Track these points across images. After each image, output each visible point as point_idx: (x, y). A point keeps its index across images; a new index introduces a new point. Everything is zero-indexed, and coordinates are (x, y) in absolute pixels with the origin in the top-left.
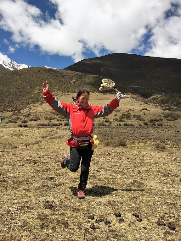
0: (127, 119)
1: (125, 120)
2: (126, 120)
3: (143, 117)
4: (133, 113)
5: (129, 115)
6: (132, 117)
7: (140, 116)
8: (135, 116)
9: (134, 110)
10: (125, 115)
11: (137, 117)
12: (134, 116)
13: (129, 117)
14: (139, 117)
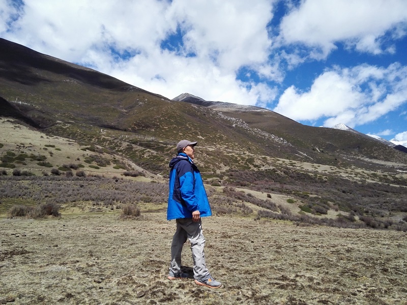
0: (18, 163)
1: (14, 163)
2: (16, 165)
3: (49, 159)
4: (31, 152)
5: (21, 155)
6: (27, 160)
7: (44, 158)
8: (33, 158)
9: (31, 146)
10: (14, 155)
11: (39, 160)
12: (31, 157)
13: (22, 158)
14: (41, 161)
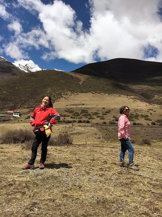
1: (133, 119)
3: (150, 117)
6: (139, 117)
8: (142, 116)
9: (141, 110)
10: (133, 115)
11: (145, 117)
13: (136, 117)
14: (146, 117)
